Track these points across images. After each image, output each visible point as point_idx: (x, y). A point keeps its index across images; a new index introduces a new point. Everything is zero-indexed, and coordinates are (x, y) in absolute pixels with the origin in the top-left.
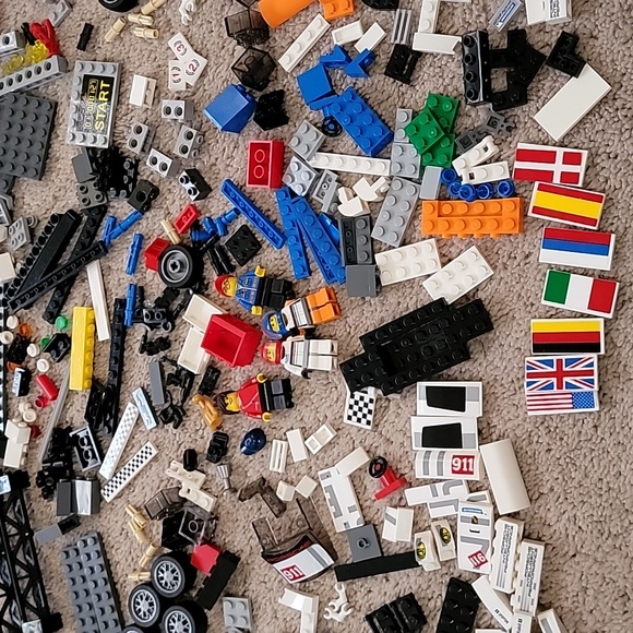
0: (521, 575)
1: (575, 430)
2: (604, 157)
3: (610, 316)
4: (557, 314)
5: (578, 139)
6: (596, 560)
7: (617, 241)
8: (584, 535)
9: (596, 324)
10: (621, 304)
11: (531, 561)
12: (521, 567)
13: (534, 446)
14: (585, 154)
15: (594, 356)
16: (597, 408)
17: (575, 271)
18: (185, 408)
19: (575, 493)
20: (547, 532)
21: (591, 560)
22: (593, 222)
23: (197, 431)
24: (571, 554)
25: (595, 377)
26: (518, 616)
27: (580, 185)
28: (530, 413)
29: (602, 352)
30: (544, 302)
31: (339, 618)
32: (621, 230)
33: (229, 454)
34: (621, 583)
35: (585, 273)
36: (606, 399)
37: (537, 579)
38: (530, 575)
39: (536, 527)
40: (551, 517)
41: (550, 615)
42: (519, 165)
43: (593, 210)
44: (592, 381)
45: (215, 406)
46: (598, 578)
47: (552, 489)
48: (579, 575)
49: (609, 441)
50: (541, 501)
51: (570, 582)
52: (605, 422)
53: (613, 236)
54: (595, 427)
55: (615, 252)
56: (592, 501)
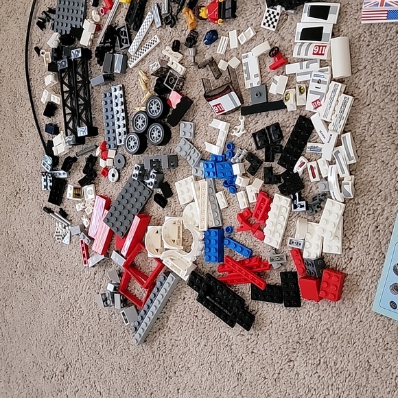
0: (337, 112)
1: (386, 33)
6: (379, 107)
8: (376, 94)
11: (344, 104)
12: (338, 109)
13: (361, 43)
18: (179, 17)
19: (377, 69)
20: (357, 91)
21: (377, 107)
23: (183, 31)
24: (367, 104)
26: (330, 132)
28: (362, 22)
31: (238, 135)
33: (197, 44)
37: (345, 115)
38: (342, 112)
39: (351, 89)
40: (361, 83)
41: (348, 135)
45: (194, 13)
46: (379, 118)
47: (365, 67)
48: (368, 115)
50: (358, 74)
51: (363, 119)
54: (397, 32)
56: (385, 74)
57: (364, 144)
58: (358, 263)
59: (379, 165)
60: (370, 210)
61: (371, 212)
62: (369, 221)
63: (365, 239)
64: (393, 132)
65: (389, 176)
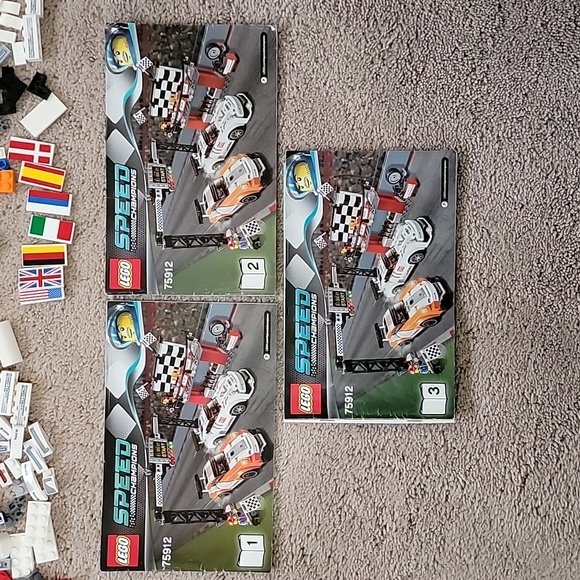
0: (17, 404)
1: (50, 312)
2: (64, 149)
3: (70, 242)
4: (38, 242)
5: (49, 137)
6: (63, 389)
7: (73, 199)
8: (56, 375)
9: (62, 247)
10: (76, 236)
11: (24, 393)
12: (17, 399)
13: (25, 324)
14: (53, 147)
15: (61, 266)
16: (63, 297)
17: (49, 216)
19: (51, 350)
20: (33, 376)
21: (61, 389)
22: (59, 187)
24: (48, 387)
25: (62, 279)
26: (15, 428)
27: (50, 164)
28: (22, 303)
29: (66, 264)
30: (30, 235)
32: (75, 192)
34: (78, 400)
35: (55, 217)
36: (69, 292)
37: (27, 405)
38: (23, 402)
39: (26, 376)
40: (36, 367)
41: (36, 425)
42: (12, 150)
43: (59, 180)
44: (60, 281)
46: (66, 399)
47: (36, 350)
48: (53, 399)
49: (71, 317)
50: (30, 357)
51: (48, 404)
52: (68, 306)
53: (71, 196)
54: (63, 309)
55: (72, 205)
56: (61, 354)
57: (56, 431)
58: (80, 561)
59: (78, 449)
60: (79, 500)
61: (81, 502)
62: (82, 512)
63: (81, 534)
64: (84, 411)
65: (92, 458)
